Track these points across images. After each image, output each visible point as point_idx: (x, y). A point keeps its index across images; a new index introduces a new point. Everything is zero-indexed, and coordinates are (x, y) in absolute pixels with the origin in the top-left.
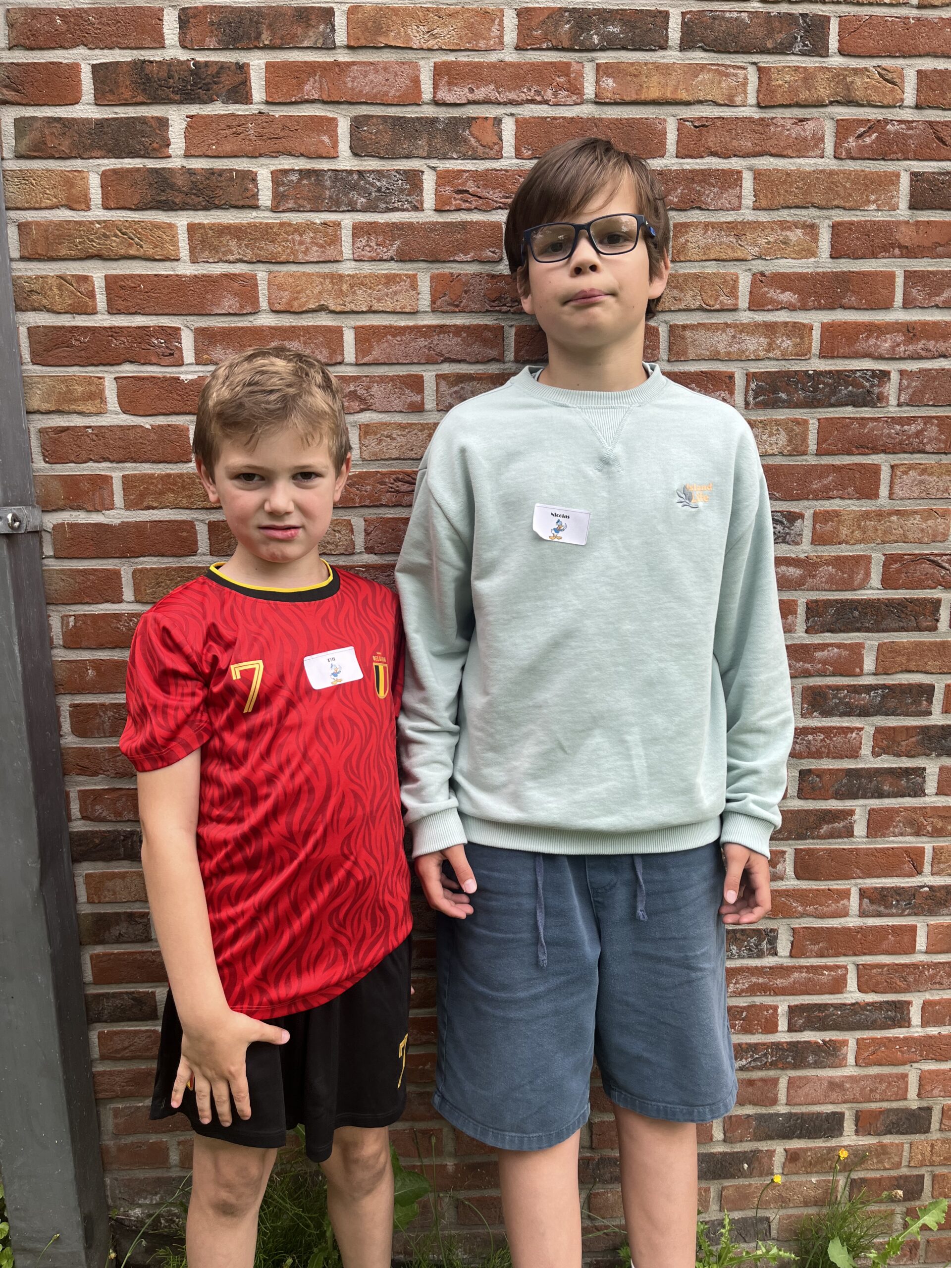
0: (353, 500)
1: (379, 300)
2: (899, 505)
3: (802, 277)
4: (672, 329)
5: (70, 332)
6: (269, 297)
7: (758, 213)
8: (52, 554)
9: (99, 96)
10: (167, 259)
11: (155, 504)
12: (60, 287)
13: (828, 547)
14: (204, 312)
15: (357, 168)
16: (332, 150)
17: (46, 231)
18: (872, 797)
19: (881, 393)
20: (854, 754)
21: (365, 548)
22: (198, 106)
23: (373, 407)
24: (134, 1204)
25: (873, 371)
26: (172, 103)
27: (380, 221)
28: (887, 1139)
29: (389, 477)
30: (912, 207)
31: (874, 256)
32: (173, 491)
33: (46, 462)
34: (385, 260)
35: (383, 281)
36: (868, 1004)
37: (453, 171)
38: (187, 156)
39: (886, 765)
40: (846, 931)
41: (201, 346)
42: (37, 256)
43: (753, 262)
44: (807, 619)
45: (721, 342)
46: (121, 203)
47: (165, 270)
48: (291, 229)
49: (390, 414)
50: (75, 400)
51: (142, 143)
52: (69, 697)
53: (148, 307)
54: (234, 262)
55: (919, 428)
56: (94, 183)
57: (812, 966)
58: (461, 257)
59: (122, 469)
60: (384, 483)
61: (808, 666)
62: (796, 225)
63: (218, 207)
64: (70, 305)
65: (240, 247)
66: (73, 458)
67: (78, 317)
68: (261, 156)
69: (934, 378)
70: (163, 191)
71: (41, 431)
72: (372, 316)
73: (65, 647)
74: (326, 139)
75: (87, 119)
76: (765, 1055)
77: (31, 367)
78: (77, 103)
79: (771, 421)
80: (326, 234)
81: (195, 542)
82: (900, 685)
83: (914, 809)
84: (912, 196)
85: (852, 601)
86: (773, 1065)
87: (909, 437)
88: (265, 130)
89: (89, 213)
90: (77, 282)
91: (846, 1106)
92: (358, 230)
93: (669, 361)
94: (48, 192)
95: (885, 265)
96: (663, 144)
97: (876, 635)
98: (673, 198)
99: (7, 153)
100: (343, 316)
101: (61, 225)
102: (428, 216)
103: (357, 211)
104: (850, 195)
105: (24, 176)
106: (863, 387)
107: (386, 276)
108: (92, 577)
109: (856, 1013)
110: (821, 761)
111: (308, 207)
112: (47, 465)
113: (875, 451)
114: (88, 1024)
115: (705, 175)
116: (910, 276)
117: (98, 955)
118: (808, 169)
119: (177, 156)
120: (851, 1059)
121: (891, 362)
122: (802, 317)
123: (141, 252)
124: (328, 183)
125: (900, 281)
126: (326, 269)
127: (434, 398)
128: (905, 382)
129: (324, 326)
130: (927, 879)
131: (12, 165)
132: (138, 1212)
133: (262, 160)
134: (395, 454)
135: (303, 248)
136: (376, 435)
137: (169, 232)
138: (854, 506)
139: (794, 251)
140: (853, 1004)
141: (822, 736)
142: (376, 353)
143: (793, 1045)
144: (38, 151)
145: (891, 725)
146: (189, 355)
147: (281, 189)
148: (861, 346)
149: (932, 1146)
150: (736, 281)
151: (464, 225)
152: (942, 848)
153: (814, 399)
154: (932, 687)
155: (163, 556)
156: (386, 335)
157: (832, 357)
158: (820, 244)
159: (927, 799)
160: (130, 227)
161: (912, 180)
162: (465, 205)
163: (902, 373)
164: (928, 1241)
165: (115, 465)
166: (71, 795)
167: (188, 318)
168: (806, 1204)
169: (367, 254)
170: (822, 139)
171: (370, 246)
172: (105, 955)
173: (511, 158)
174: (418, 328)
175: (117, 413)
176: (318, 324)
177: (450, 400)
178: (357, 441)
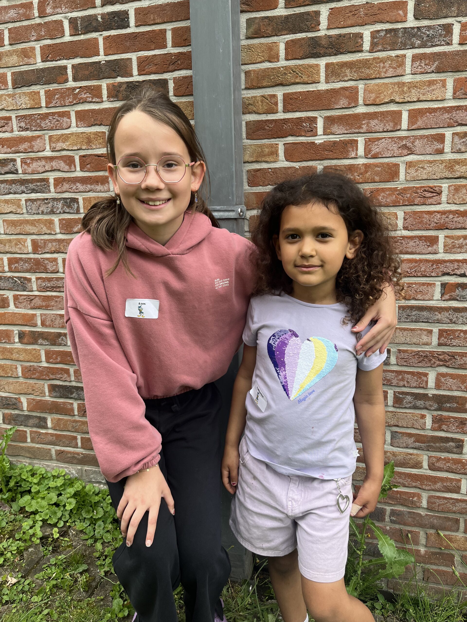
0: (399, 202)
1: (424, 94)
5: (265, 123)
6: (364, 98)
8: (248, 230)
9: (287, 3)
10: (314, 83)
12: (262, 102)
14: (330, 108)
15: (417, 26)
16: (404, 18)
17: (258, 74)
21: (403, 228)
22: (335, 3)
23: (415, 152)
26: (322, 3)
27: (427, 52)
29: (421, 189)
33: (249, 186)
34: (429, 73)
35: (427, 84)
38: (328, 29)
41: (327, 126)
42: (253, 87)
46: (294, 57)
47: (313, 88)
48: (379, 60)
49: (424, 156)
50: (264, 156)
51: (306, 25)
53: (302, 108)
54: (347, 81)
56: (282, 47)
60: (417, 193)
63: (342, 53)
64: (266, 109)
65: (351, 72)
66: (261, 184)
67: (269, 115)
68: (366, 24)
70: (315, 48)
71: (248, 171)
72: (419, 103)
74: (401, 12)
75: (281, 16)
77: (246, 141)
78: (276, 8)
80: (397, 62)
88: (369, 12)
89: (278, 63)
90: (270, 98)
92: (415, 58)
94: (260, 54)
99: (242, 37)
100: (403, 104)
101: (265, 70)
102: (455, 47)
103: (415, 48)
105: (249, 47)
107: (429, 81)
111: (389, 48)
112: (250, 187)
119: (323, 30)
123: (302, 80)
124: (400, 35)
126: (396, 80)
127: (450, 146)
129: (392, 111)
131: (244, 42)
133: (367, 27)
134: (425, 177)
135: (384, 70)
136: (415, 167)
137: (316, 69)
142: (420, 123)
144: (256, 34)
146: (320, 130)
147: (375, 40)
156: (426, 113)
160: (297, 68)
167: (322, 112)
169: (419, 70)
171: (421, 66)
174: (444, 108)
175: (283, 161)
176: (389, 110)
177: (459, 146)
178: (404, 171)
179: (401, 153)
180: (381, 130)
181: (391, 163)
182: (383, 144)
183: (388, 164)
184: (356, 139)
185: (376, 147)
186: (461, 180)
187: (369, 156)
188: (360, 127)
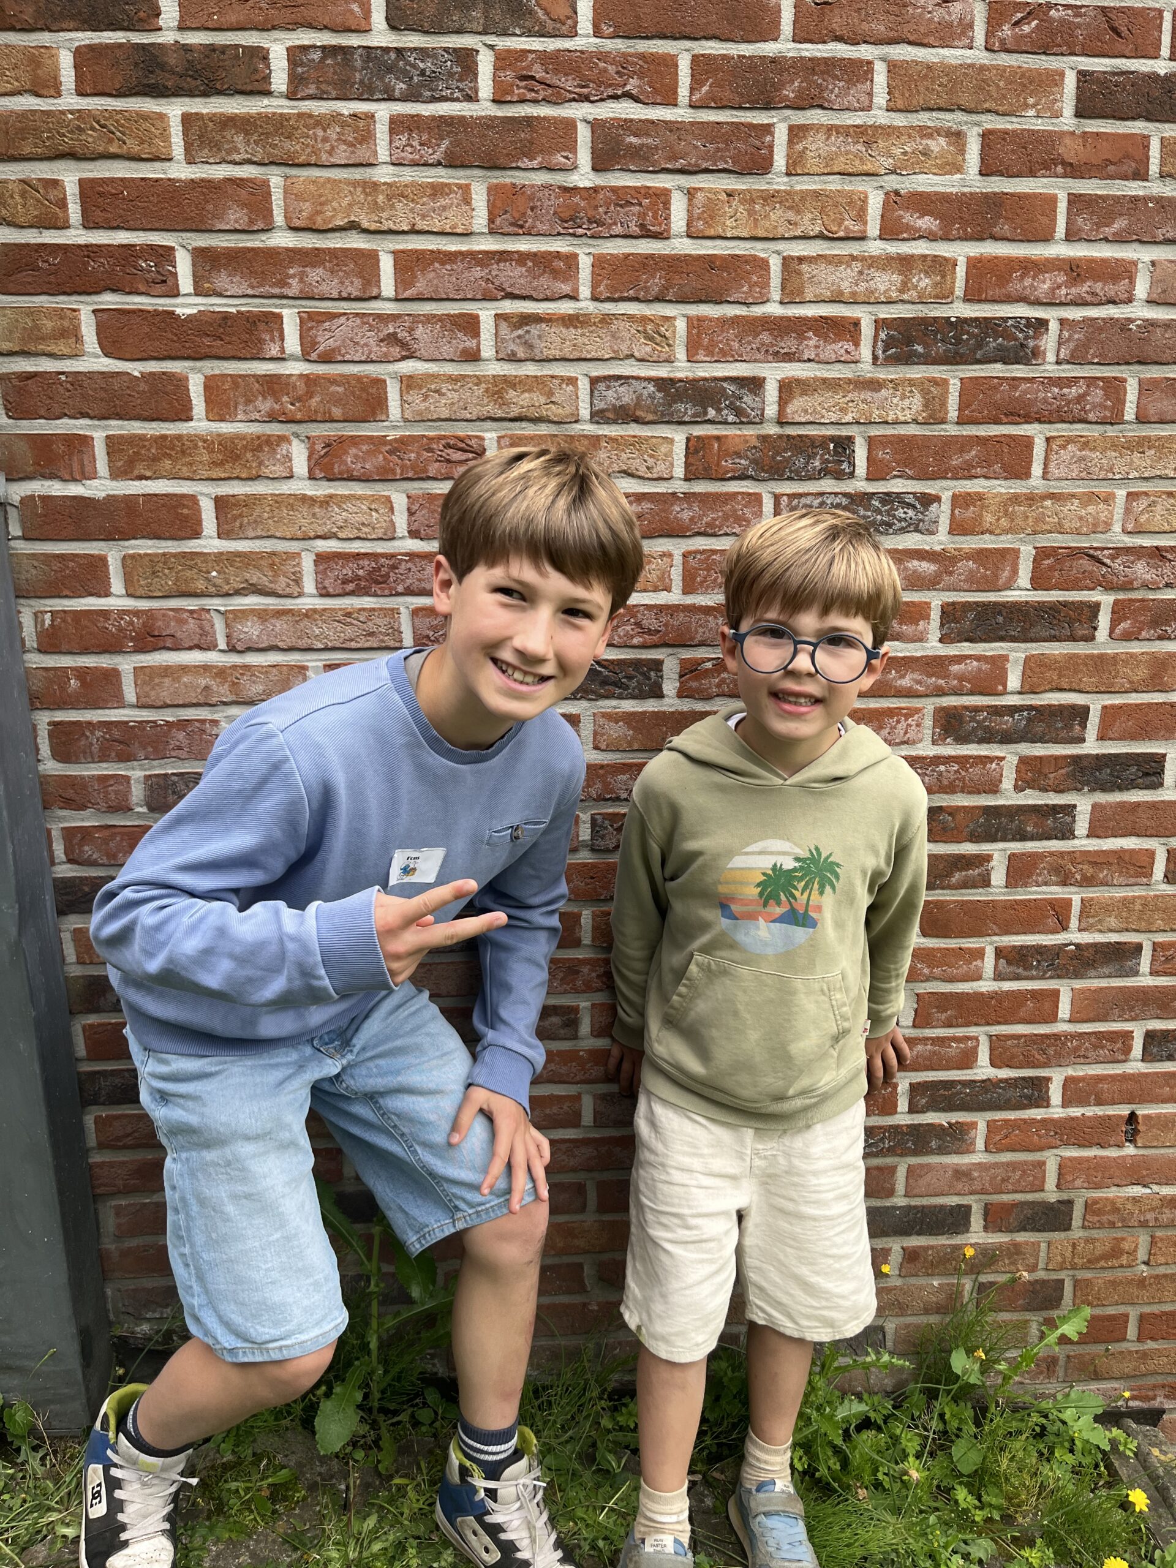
0: (393, 471)
1: (424, 217)
2: (1055, 487)
3: (945, 198)
4: (787, 261)
5: (36, 251)
6: (286, 211)
7: (893, 115)
8: (20, 534)
10: (156, 159)
11: (148, 474)
12: (23, 195)
13: (968, 538)
14: (203, 227)
15: (395, 45)
16: (363, 21)
18: (1014, 839)
19: (1037, 347)
20: (993, 788)
21: (408, 532)
23: (418, 354)
24: (140, 1319)
25: (1028, 319)
27: (424, 113)
28: (1021, 1237)
29: (438, 443)
30: (1079, 114)
31: (1032, 174)
32: (170, 456)
33: (10, 417)
34: (431, 165)
35: (429, 191)
36: (1001, 1081)
37: (516, 51)
38: (181, 28)
39: (1030, 802)
40: (979, 996)
41: (201, 273)
43: (886, 178)
44: (942, 625)
45: (845, 279)
46: (97, 84)
47: (154, 172)
48: (312, 122)
49: (437, 363)
50: (43, 339)
51: (125, 12)
52: (47, 713)
53: (133, 220)
54: (241, 164)
55: (1081, 391)
56: (66, 60)
57: (938, 1038)
58: (525, 163)
59: (105, 428)
60: (432, 451)
61: (941, 682)
62: (938, 131)
63: (220, 93)
64: (36, 216)
65: (248, 143)
66: (42, 413)
67: (46, 232)
68: (274, 28)
69: (1101, 330)
70: (152, 72)
71: (2, 378)
72: (415, 237)
73: (40, 651)
74: (355, 7)
76: (882, 1140)
79: (903, 380)
80: (356, 130)
81: (199, 522)
82: (1050, 706)
83: (1062, 854)
84: (1079, 99)
85: (996, 604)
86: (891, 1151)
87: (1068, 402)
89: (58, 101)
90: (45, 188)
91: (972, 1197)
92: (397, 125)
93: (781, 303)
94: (7, 73)
95: (1045, 186)
96: (777, 24)
97: (1022, 645)
98: (789, 93)
100: (379, 237)
101: (24, 115)
102: (484, 108)
103: (396, 100)
104: (1004, 97)
106: (1016, 339)
107: (433, 186)
108: (71, 564)
109: (987, 1091)
110: (954, 797)
111: (334, 94)
112: (11, 421)
113: (1028, 419)
114: (83, 1107)
115: (829, 65)
116: (1074, 200)
117: (91, 1026)
118: (954, 62)
119: (169, 29)
120: (980, 1144)
121: (1049, 308)
122: (944, 249)
123: (124, 150)
124: (358, 64)
125: (1062, 206)
126: (357, 174)
127: (493, 343)
128: (1066, 334)
129: (356, 249)
130: (1074, 936)
132: (145, 1327)
133: (276, 34)
134: (445, 414)
135: (327, 146)
136: (421, 389)
137: (158, 123)
138: (1001, 488)
139: (936, 166)
140: (983, 1081)
141: (956, 767)
142: (420, 286)
143: (915, 1130)
145: (1037, 754)
146: (186, 283)
147: (300, 70)
148: (1015, 287)
149: (1074, 1246)
150: (865, 201)
151: (529, 121)
152: (1092, 899)
153: (956, 353)
154: (1087, 709)
155: (159, 538)
156: (432, 263)
157: (979, 301)
158: (967, 157)
159: (1076, 842)
160: (111, 117)
161: (1078, 81)
162: (530, 96)
163: (1062, 322)
164: (1068, 1357)
165: (96, 422)
166: (54, 833)
167: (184, 235)
168: (927, 1311)
169: (408, 157)
170: (971, 26)
171: (412, 146)
172: (100, 1025)
173: (588, 36)
174: (472, 254)
175: (98, 357)
176: (348, 246)
177: (512, 347)
178: (398, 397)
179: (385, 354)
180: (335, 295)
181: (367, 377)
182: (342, 329)
183: (359, 378)
184: (277, 311)
185: (328, 334)
186: (524, 424)
187: (314, 356)
188: (283, 283)
